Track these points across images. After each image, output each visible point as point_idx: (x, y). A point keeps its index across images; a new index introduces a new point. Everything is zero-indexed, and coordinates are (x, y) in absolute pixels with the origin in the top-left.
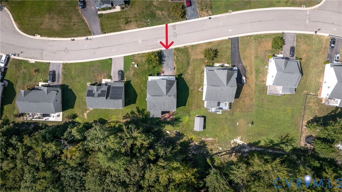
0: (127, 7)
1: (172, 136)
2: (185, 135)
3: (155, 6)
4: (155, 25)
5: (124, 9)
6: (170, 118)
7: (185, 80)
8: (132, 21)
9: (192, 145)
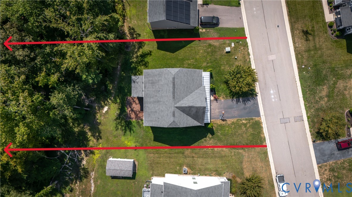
0: (332, 34)
1: (97, 117)
2: (100, 141)
3: (335, 83)
4: (301, 84)
5: (328, 29)
6: (130, 112)
7: (203, 140)
8: (308, 42)
9: (82, 153)
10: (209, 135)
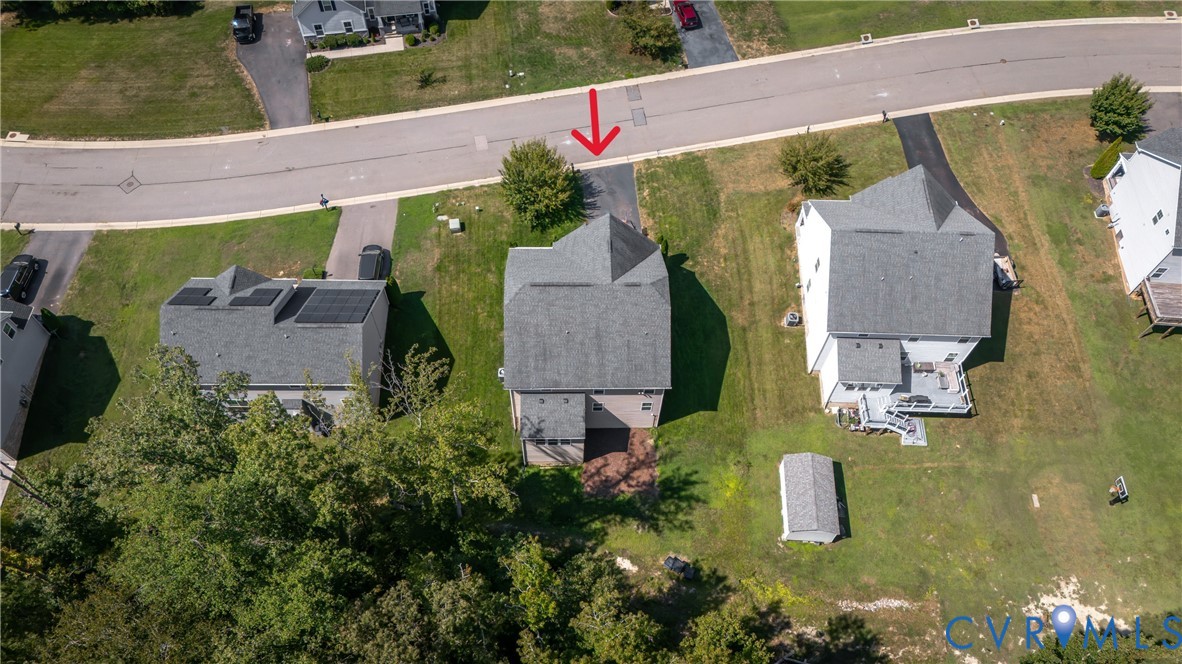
0: (434, 40)
2: (732, 581)
3: (548, 36)
4: (549, 89)
5: (420, 46)
6: (633, 483)
7: (702, 281)
10: (688, 265)
